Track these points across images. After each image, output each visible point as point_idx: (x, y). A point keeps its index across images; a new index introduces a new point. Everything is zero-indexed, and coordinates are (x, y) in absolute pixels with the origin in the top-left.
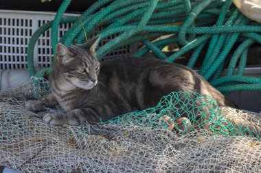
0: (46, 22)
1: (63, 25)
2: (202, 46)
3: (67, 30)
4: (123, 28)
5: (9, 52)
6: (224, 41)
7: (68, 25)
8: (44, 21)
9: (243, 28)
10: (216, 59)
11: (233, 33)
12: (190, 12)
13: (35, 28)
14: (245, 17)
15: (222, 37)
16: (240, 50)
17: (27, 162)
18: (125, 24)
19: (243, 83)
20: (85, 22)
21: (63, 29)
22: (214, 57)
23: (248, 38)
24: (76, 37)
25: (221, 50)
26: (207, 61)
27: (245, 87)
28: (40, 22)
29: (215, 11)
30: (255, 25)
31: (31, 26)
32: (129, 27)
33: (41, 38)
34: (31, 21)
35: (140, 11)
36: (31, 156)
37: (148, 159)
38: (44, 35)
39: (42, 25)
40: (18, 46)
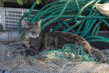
0: (26, 13)
1: (33, 14)
2: (83, 23)
3: (34, 15)
4: (54, 16)
5: (13, 23)
6: (92, 22)
7: (34, 14)
8: (26, 12)
9: (99, 17)
10: (88, 28)
11: (94, 19)
12: (79, 10)
13: (22, 15)
14: (99, 13)
15: (91, 20)
16: (97, 25)
17: (13, 70)
18: (55, 15)
19: (97, 39)
20: (40, 14)
21: (32, 15)
22: (87, 28)
23: (100, 21)
24: (36, 20)
25: (90, 25)
26: (85, 29)
27: (97, 40)
28: (24, 12)
29: (89, 9)
30: (103, 16)
31: (21, 14)
32: (56, 16)
33: (25, 18)
34: (21, 12)
35: (60, 10)
36: (15, 67)
37: (57, 70)
38: (26, 17)
39: (25, 14)
40: (16, 21)
